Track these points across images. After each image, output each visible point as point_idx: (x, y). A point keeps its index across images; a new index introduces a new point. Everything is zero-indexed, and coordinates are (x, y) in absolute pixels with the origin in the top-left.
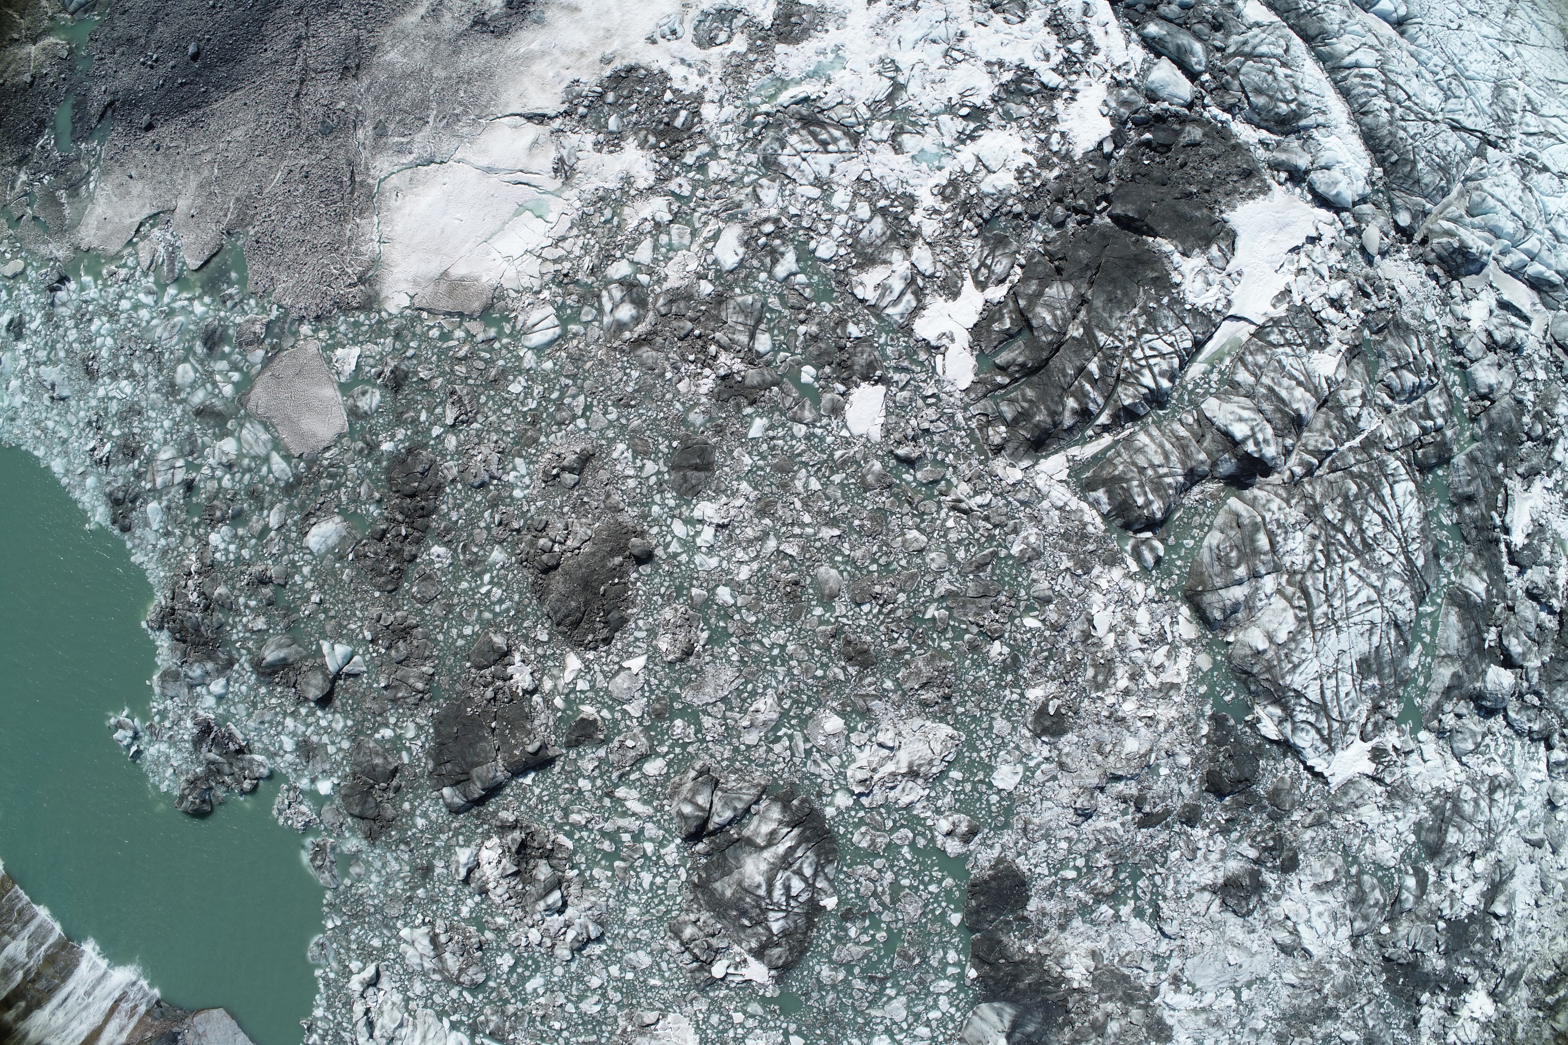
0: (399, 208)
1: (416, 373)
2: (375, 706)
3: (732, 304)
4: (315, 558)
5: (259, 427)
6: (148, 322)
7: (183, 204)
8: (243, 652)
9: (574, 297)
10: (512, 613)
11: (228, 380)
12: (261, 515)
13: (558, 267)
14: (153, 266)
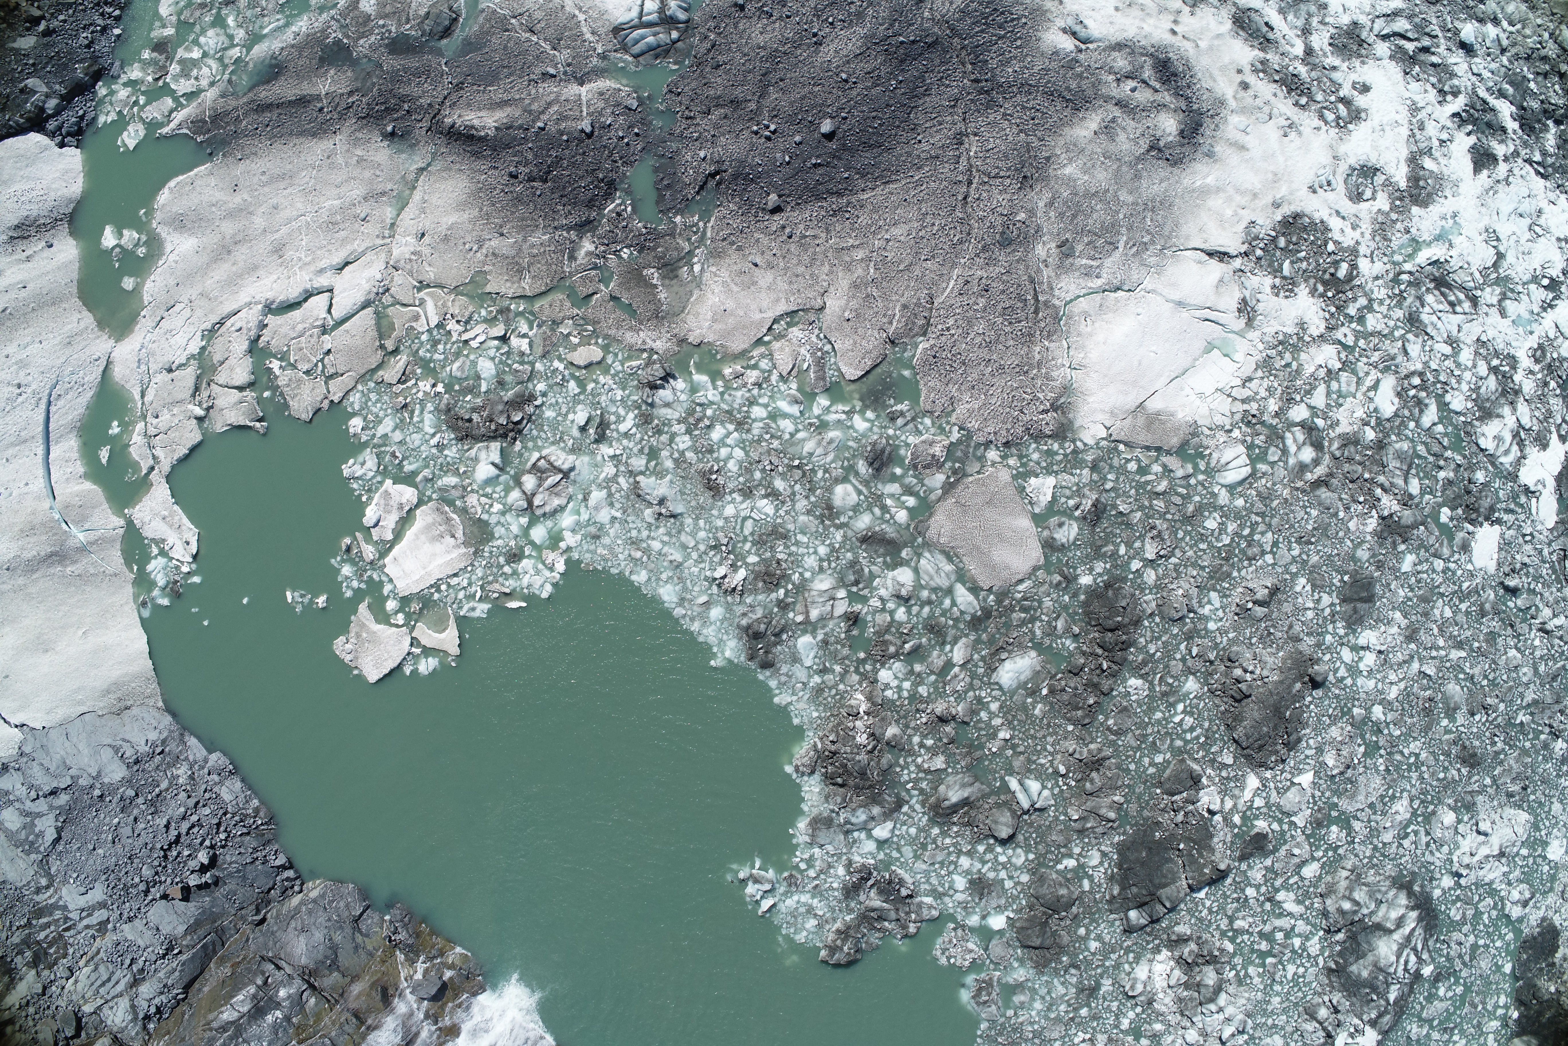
0: (1091, 335)
1: (1115, 506)
2: (1060, 839)
3: (1391, 451)
4: (1004, 693)
5: (941, 557)
6: (792, 435)
7: (834, 304)
8: (916, 792)
9: (1262, 437)
10: (1202, 740)
11: (902, 505)
12: (942, 650)
13: (1246, 407)
14: (796, 372)
